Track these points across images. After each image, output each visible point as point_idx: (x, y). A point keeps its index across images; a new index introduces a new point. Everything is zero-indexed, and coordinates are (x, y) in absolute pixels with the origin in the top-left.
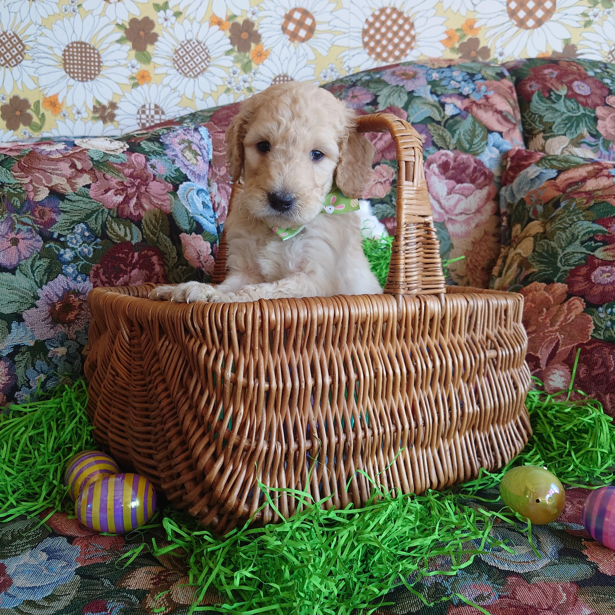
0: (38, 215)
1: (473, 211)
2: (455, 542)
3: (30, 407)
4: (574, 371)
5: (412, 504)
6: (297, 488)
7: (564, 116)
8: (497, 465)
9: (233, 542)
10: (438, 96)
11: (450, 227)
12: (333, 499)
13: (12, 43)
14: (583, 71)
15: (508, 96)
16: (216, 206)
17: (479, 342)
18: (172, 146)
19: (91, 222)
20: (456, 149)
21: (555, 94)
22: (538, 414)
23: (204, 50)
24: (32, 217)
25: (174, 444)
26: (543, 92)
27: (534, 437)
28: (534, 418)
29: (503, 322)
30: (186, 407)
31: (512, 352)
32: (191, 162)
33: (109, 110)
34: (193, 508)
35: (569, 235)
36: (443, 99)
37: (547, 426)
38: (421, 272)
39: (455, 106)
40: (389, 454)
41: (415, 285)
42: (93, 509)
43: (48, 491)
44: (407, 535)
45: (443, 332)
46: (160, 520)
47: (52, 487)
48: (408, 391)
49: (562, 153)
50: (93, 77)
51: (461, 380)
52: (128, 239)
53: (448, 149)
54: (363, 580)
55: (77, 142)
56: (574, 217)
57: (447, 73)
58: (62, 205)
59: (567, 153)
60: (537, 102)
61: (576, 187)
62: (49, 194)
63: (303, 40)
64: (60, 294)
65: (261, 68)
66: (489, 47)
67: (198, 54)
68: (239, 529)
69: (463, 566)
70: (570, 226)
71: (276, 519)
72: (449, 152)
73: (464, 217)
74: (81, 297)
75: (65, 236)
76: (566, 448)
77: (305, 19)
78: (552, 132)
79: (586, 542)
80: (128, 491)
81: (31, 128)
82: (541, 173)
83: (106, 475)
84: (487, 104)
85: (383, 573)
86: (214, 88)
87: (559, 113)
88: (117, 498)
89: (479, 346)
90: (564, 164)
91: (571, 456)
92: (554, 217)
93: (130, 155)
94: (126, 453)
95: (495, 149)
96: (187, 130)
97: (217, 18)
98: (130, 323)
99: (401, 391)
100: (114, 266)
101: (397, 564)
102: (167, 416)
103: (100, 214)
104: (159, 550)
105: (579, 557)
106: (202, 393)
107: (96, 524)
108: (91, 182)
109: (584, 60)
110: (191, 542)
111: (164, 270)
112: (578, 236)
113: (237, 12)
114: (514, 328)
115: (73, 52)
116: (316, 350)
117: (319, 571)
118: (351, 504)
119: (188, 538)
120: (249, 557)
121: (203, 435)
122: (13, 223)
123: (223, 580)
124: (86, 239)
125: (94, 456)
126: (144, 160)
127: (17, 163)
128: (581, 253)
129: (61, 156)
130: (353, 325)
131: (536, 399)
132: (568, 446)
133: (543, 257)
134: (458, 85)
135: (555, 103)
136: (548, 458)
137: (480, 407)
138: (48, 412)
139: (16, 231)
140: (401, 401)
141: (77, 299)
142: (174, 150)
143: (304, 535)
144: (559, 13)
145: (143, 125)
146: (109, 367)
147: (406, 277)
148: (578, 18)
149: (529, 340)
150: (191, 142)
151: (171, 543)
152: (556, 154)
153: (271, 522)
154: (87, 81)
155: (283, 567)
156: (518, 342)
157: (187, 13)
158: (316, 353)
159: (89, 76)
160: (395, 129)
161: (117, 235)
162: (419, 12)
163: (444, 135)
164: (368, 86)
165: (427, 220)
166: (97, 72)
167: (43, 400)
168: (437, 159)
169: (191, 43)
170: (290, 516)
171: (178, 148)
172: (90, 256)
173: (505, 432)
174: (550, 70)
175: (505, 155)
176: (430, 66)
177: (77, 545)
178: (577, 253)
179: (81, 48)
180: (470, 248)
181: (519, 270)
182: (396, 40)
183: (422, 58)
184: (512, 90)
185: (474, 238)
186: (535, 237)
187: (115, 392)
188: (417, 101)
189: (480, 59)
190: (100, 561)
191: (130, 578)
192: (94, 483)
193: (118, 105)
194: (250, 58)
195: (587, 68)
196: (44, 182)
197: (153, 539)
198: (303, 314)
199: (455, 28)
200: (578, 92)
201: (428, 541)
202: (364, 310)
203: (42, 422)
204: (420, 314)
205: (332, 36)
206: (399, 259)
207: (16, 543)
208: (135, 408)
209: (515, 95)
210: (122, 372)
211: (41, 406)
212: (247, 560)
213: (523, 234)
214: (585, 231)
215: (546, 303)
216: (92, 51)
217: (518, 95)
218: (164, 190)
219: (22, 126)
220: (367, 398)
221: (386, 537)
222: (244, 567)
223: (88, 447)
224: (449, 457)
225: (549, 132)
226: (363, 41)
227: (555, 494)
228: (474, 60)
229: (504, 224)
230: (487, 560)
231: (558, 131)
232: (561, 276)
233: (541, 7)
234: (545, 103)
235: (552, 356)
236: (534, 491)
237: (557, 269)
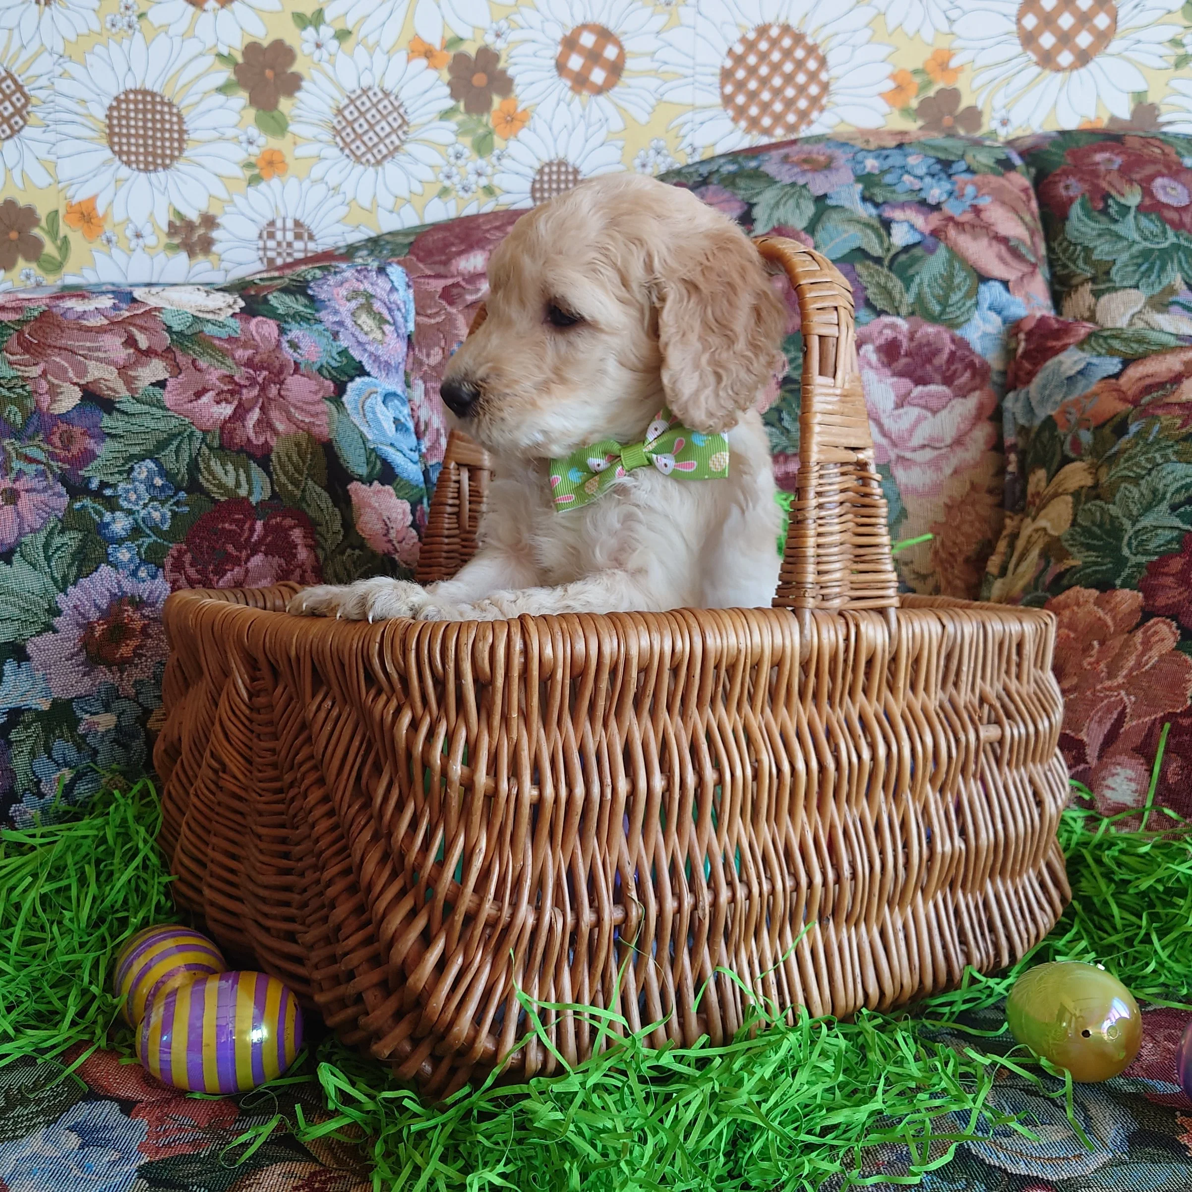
0: (59, 444)
1: (948, 441)
2: (916, 1116)
3: (43, 836)
4: (1157, 769)
5: (828, 1040)
6: (593, 1003)
7: (1135, 249)
8: (1000, 962)
9: (461, 1113)
10: (877, 205)
11: (901, 475)
12: (667, 1027)
14: (1174, 157)
15: (1021, 207)
16: (422, 427)
17: (966, 707)
18: (333, 303)
19: (168, 456)
20: (912, 313)
21: (1118, 203)
22: (1082, 857)
23: (396, 109)
24: (45, 446)
25: (341, 911)
26: (1092, 199)
27: (1076, 904)
28: (1075, 864)
29: (1014, 669)
30: (367, 835)
31: (1031, 729)
32: (371, 337)
33: (201, 231)
34: (382, 1043)
35: (1146, 492)
36: (888, 213)
37: (1102, 883)
38: (849, 564)
39: (912, 226)
40: (781, 935)
41: (837, 590)
42: (174, 1045)
43: (80, 1007)
44: (818, 1101)
45: (892, 688)
46: (311, 1068)
47: (87, 998)
48: (821, 807)
49: (1131, 324)
50: (168, 161)
51: (928, 786)
52: (243, 492)
53: (898, 314)
55: (138, 293)
56: (1157, 455)
57: (896, 159)
58: (107, 422)
59: (1140, 325)
60: (1080, 220)
61: (1161, 393)
62: (82, 399)
63: (599, 90)
64: (104, 604)
65: (513, 147)
66: (980, 106)
67: (384, 117)
68: (476, 1089)
69: (934, 1166)
70: (1149, 474)
71: (552, 1066)
72: (899, 321)
73: (928, 454)
74: (147, 611)
75: (114, 486)
76: (1140, 927)
77: (603, 47)
78: (1110, 280)
79: (1184, 1118)
80: (246, 1007)
81: (40, 266)
82: (1089, 364)
83: (200, 975)
84: (977, 222)
85: (771, 1179)
86: (417, 187)
87: (1125, 243)
88: (223, 1022)
89: (966, 716)
90: (1135, 346)
91: (1151, 942)
92: (1115, 454)
93: (247, 321)
94: (240, 930)
95: (993, 316)
96: (363, 270)
97: (423, 42)
98: (251, 663)
99: (806, 808)
100: (214, 548)
101: (798, 1160)
102: (328, 853)
103: (186, 441)
104: (309, 1130)
105: (1171, 1149)
106: (400, 807)
107: (180, 1075)
108: (167, 376)
109: (1176, 136)
110: (375, 1112)
111: (316, 557)
112: (1165, 493)
113: (464, 32)
114: (1036, 682)
115: (128, 110)
116: (635, 721)
117: (641, 1174)
118: (704, 1038)
119: (370, 1106)
120: (497, 1144)
121: (402, 893)
122: (8, 459)
124: (156, 493)
125: (173, 936)
126: (275, 332)
127: (15, 335)
128: (1172, 528)
129: (106, 322)
130: (711, 672)
131: (1078, 826)
132: (1144, 923)
133: (1093, 536)
134: (917, 185)
135: (1116, 221)
136: (1103, 947)
137: (966, 841)
138: (79, 846)
139: (13, 475)
140: (807, 827)
141: (137, 616)
142: (336, 312)
143: (610, 1100)
144: (1122, 38)
145: (271, 261)
146: (207, 754)
147: (819, 573)
148: (1162, 50)
149: (1067, 706)
150: (372, 296)
151: (334, 1114)
152: (1119, 325)
153: (541, 1072)
154: (155, 170)
155: (567, 1166)
156: (1045, 710)
157: (362, 33)
158: (635, 727)
159: (159, 161)
160: (799, 270)
161: (220, 486)
162: (837, 34)
163: (890, 285)
164: (733, 184)
165: (861, 456)
166: (176, 153)
167: (68, 821)
168: (876, 334)
169: (370, 94)
170: (579, 1061)
171: (346, 308)
172: (166, 527)
173: (1016, 892)
174: (1107, 155)
175: (1014, 327)
176: (860, 144)
177: (140, 1119)
178: (1164, 528)
179: (145, 102)
180: (941, 518)
181: (1043, 563)
182: (790, 92)
183: (842, 128)
184: (1028, 195)
185: (950, 497)
186: (1076, 495)
187: (219, 804)
188: (835, 216)
189: (962, 132)
190: (189, 1151)
191: (251, 1185)
192: (174, 992)
193: (218, 221)
194: (491, 126)
195: (1183, 152)
196: (71, 374)
197: (298, 1107)
198: (610, 646)
199: (911, 67)
200: (1163, 199)
201: (861, 1114)
202: (733, 640)
203: (66, 866)
204: (847, 650)
205: (659, 82)
206: (804, 536)
207: (15, 1113)
208: (259, 837)
209: (1034, 204)
210: (235, 764)
211: (66, 833)
212: (491, 1150)
213: (1051, 490)
214: (1179, 484)
215: (1098, 630)
216: (166, 109)
217: (1041, 205)
218: (316, 393)
219: (21, 263)
220: (738, 820)
221: (776, 1105)
222: (485, 1164)
223: (162, 917)
224: (902, 943)
225: (1104, 282)
226: (722, 93)
227: (1122, 1018)
228: (951, 135)
229: (1011, 468)
230: (983, 1154)
231: (1123, 279)
232: (1131, 576)
233: (1087, 26)
234: (1097, 222)
235: (1111, 738)
236: (1078, 1013)
237: (1122, 562)
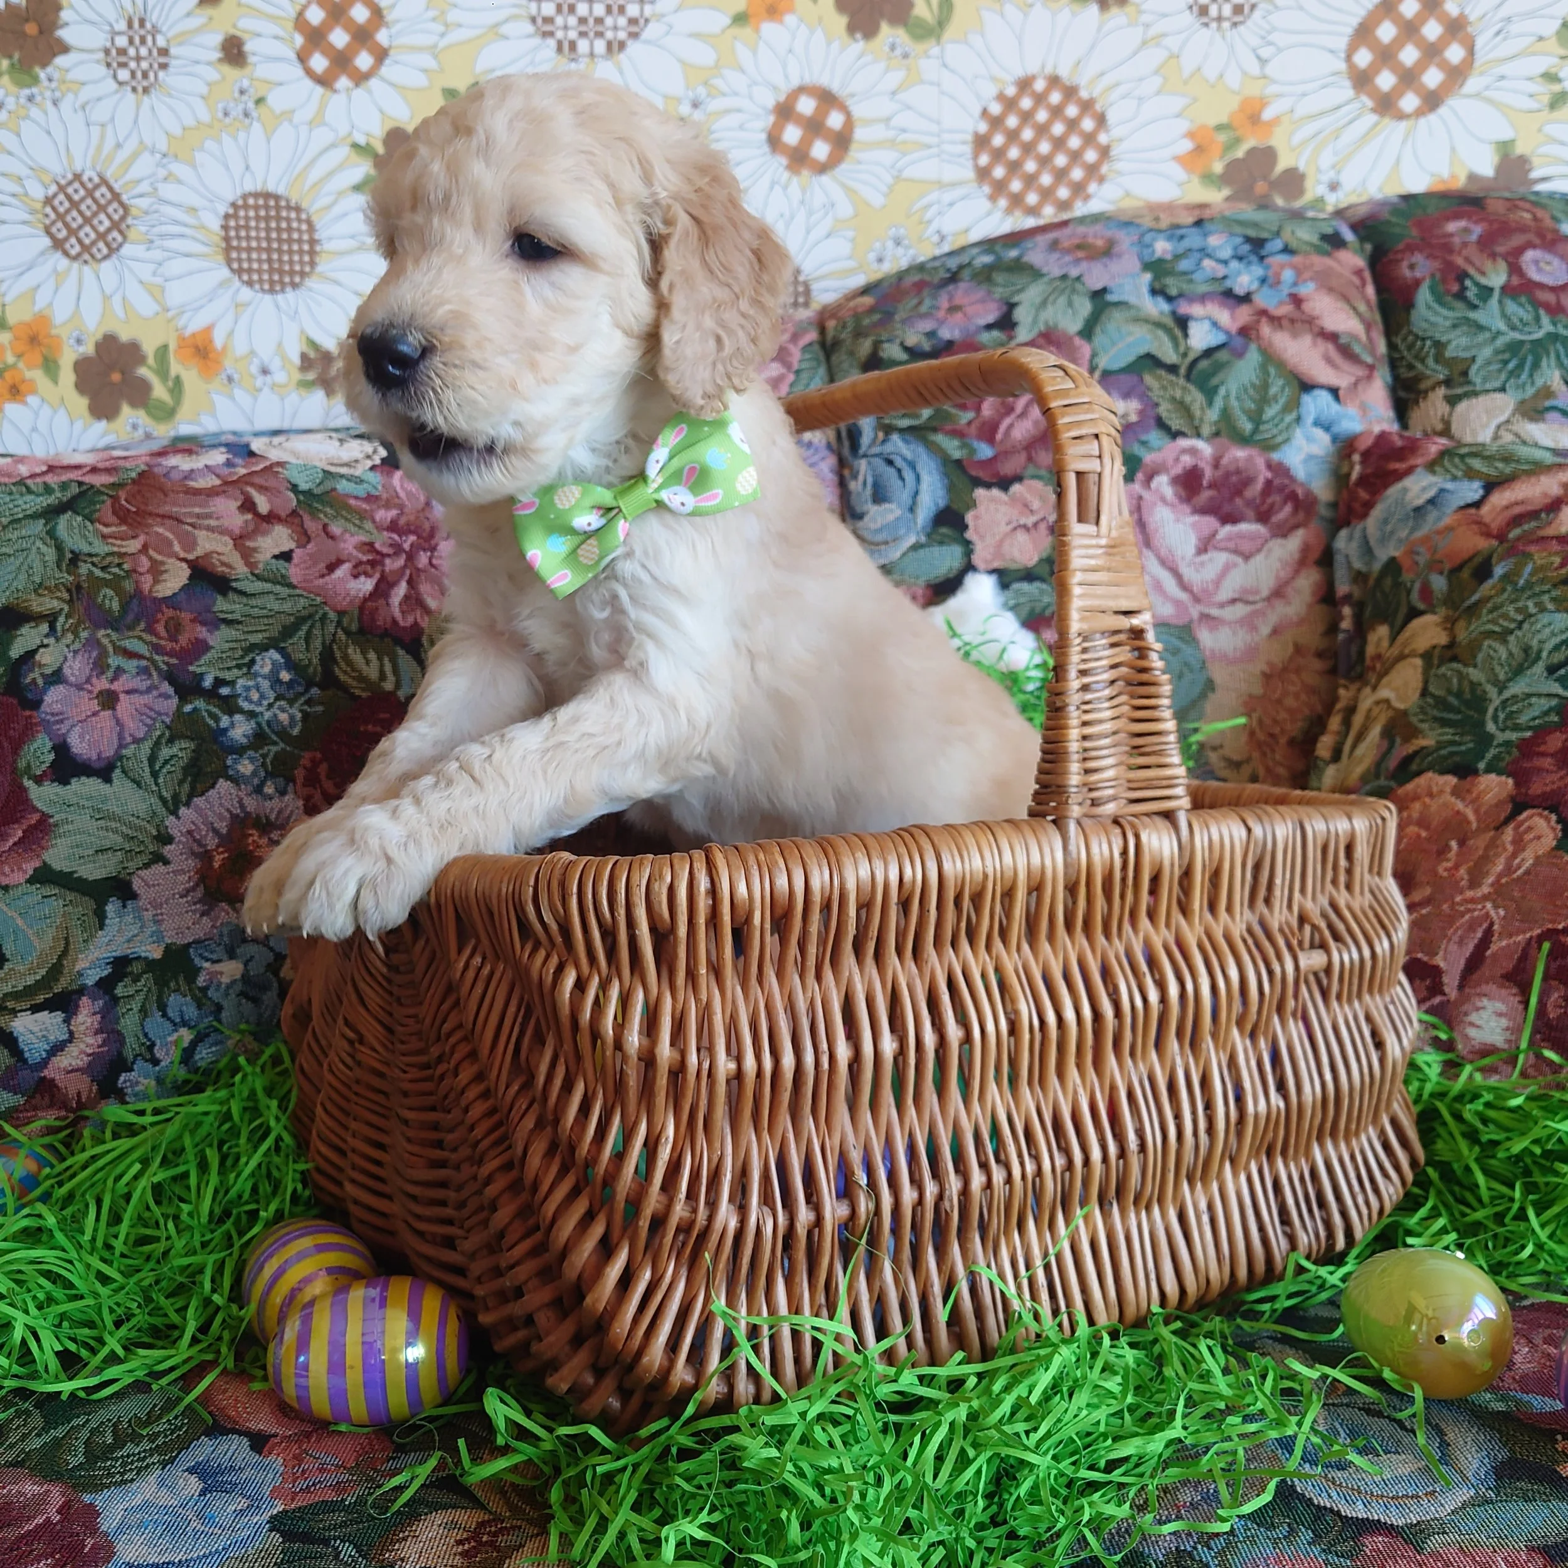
0: (164, 634)
1: (1265, 593)
2: (1226, 1446)
3: (156, 1112)
4: (1534, 1001)
5: (1113, 1351)
6: (815, 1313)
7: (1500, 342)
8: (1333, 1245)
9: (658, 1451)
10: (1170, 299)
11: (1206, 638)
12: (909, 1339)
13: (95, 200)
14: (1548, 223)
15: (1354, 294)
17: (1281, 930)
19: (296, 645)
20: (1217, 434)
21: (1477, 284)
22: (1437, 1112)
24: (148, 637)
25: (503, 1216)
26: (1444, 281)
27: (1430, 1171)
28: (1427, 1120)
29: (1342, 878)
30: (529, 1122)
31: (1367, 953)
34: (557, 1376)
35: (1515, 651)
36: (1184, 308)
37: (1463, 1145)
38: (1124, 758)
39: (1215, 324)
40: (1051, 1225)
41: (1111, 792)
42: (312, 1367)
43: (202, 1320)
44: (1102, 1428)
45: (1185, 910)
46: (477, 1395)
47: (211, 1310)
48: (1097, 1064)
49: (1496, 437)
50: (297, 279)
51: (1235, 1032)
52: (388, 686)
53: (1198, 435)
54: (992, 1543)
55: (256, 445)
56: (1530, 604)
57: (1194, 240)
58: (221, 605)
59: (1507, 438)
60: (1429, 307)
61: (1533, 524)
62: (191, 578)
63: (822, 168)
64: (223, 827)
66: (1302, 167)
68: (675, 1418)
69: (1248, 1508)
70: (1520, 627)
71: (766, 1396)
72: (1200, 444)
73: (1240, 610)
75: (232, 683)
76: (1512, 1200)
77: (826, 114)
78: (1469, 383)
80: (397, 1321)
81: (148, 413)
82: (1442, 491)
83: (343, 1280)
84: (1296, 315)
85: (1042, 1527)
87: (1487, 335)
88: (369, 1339)
89: (1281, 942)
90: (1500, 465)
91: (1527, 1219)
92: (1477, 604)
93: (389, 474)
94: (390, 1233)
95: (1319, 433)
99: (1078, 1065)
101: (1077, 1503)
102: (486, 1143)
103: (318, 625)
104: (475, 1469)
105: (1551, 1482)
106: (568, 1087)
107: (320, 1403)
108: (293, 546)
109: (1551, 195)
110: (556, 1450)
112: (1540, 651)
114: (1372, 892)
115: (247, 218)
116: (856, 970)
117: (875, 1521)
118: (960, 1354)
119: (548, 1441)
120: (700, 1487)
121: (575, 1193)
122: (103, 654)
123: (636, 1546)
124: (282, 690)
127: (109, 502)
128: (1549, 695)
129: (218, 482)
130: (950, 904)
131: (1434, 1073)
132: (1517, 1194)
133: (1448, 708)
134: (1221, 271)
135: (1474, 307)
136: (1467, 1225)
137: (1286, 1097)
138: (199, 1124)
139: (110, 674)
140: (1081, 1090)
141: (264, 840)
143: (835, 1433)
144: (1482, 74)
146: (340, 1021)
147: (1087, 771)
148: (1533, 87)
149: (1414, 925)
151: (506, 1450)
152: (1480, 439)
153: (754, 1400)
154: (283, 291)
155: (784, 1515)
156: (1384, 927)
158: (857, 978)
159: (287, 279)
160: (1048, 389)
161: (362, 678)
162: (1117, 85)
163: (1188, 399)
164: (989, 279)
165: (1136, 621)
166: (307, 269)
167: (189, 1093)
168: (1170, 462)
170: (799, 1387)
172: (296, 732)
173: (1353, 1157)
174: (1462, 223)
175: (1346, 446)
176: (1147, 222)
177: (272, 1457)
178: (1539, 695)
179: (267, 207)
180: (1258, 690)
181: (1386, 744)
182: (1061, 160)
183: (1127, 204)
184: (1363, 279)
185: (1269, 663)
186: (1426, 656)
187: (358, 1082)
188: (1117, 315)
189: (1280, 202)
190: (331, 1496)
191: (405, 1539)
192: (311, 1303)
195: (1560, 215)
196: (177, 548)
197: (461, 1442)
198: (820, 879)
199: (1213, 122)
200: (1535, 276)
201: (1156, 1444)
202: (977, 863)
203: (183, 1149)
204: (1124, 867)
205: (896, 155)
206: (1065, 727)
207: (124, 1452)
208: (406, 1122)
209: (1370, 290)
210: (371, 1032)
211: (182, 1109)
212: (693, 1496)
213: (1395, 651)
214: (1558, 640)
215: (1456, 827)
216: (293, 215)
217: (1379, 290)
219: (126, 410)
220: (992, 1087)
221: (1048, 1435)
222: (687, 1513)
223: (299, 1209)
224: (1207, 1229)
225: (1461, 385)
226: (976, 166)
227: (1486, 1320)
228: (1264, 205)
229: (1346, 624)
230: (1310, 1492)
231: (1485, 380)
232: (1497, 758)
233: (1437, 60)
234: (1450, 309)
235: (1474, 963)
236: (1430, 1313)
237: (1486, 740)
